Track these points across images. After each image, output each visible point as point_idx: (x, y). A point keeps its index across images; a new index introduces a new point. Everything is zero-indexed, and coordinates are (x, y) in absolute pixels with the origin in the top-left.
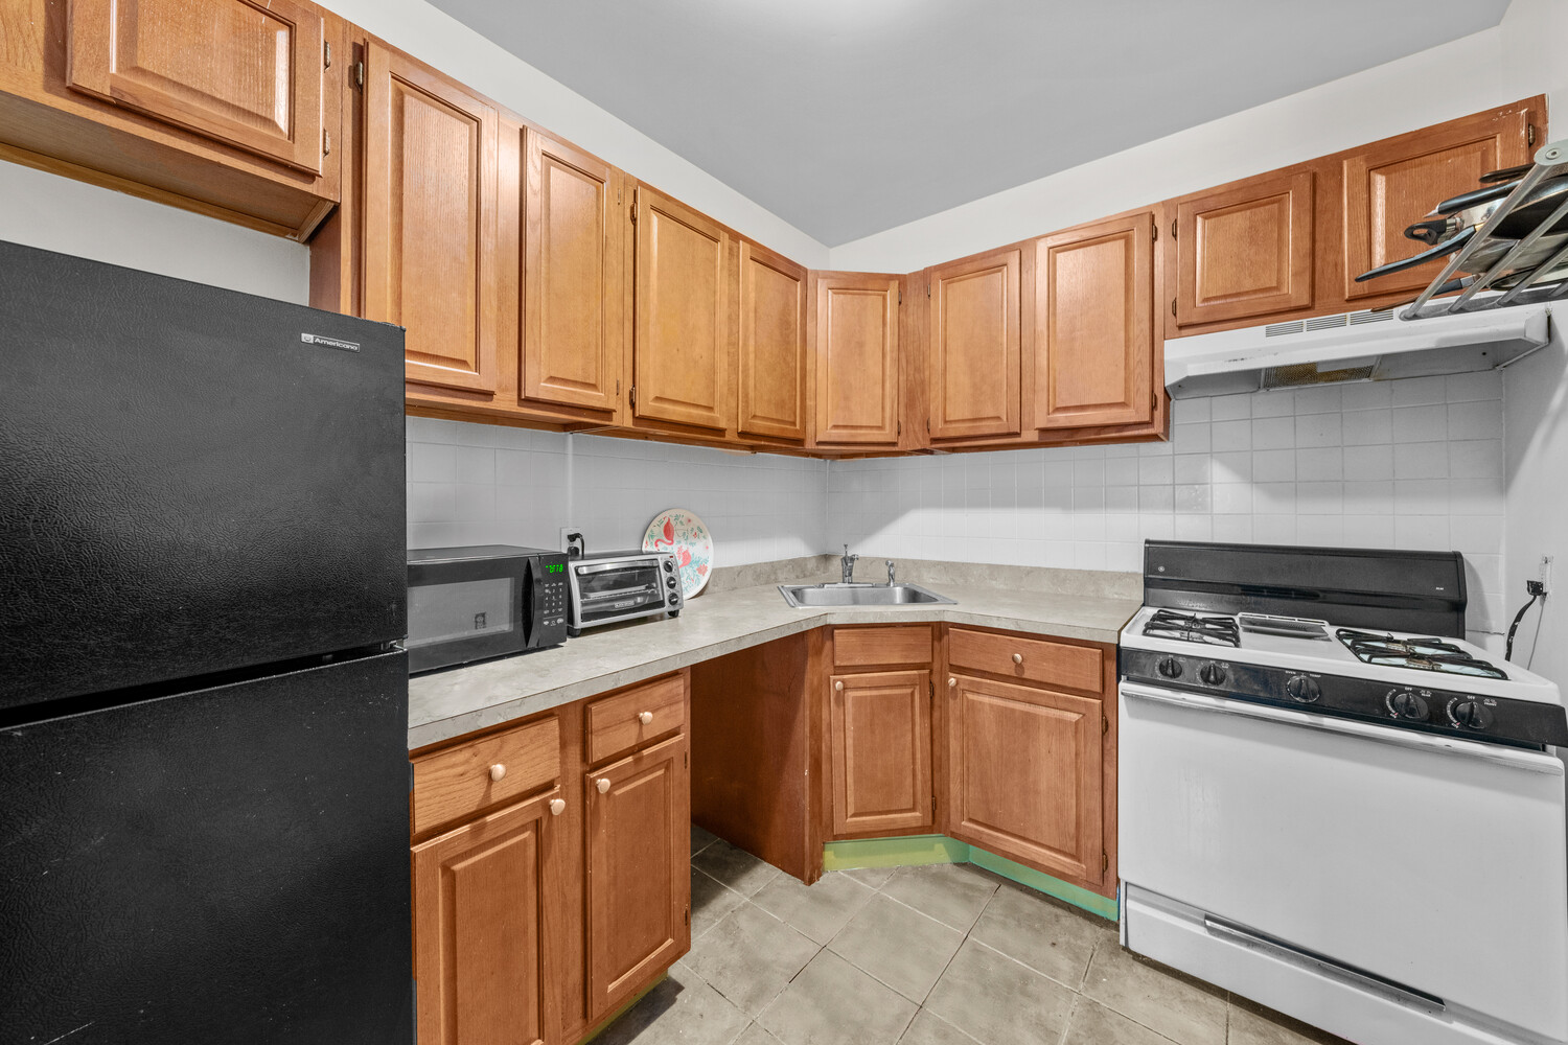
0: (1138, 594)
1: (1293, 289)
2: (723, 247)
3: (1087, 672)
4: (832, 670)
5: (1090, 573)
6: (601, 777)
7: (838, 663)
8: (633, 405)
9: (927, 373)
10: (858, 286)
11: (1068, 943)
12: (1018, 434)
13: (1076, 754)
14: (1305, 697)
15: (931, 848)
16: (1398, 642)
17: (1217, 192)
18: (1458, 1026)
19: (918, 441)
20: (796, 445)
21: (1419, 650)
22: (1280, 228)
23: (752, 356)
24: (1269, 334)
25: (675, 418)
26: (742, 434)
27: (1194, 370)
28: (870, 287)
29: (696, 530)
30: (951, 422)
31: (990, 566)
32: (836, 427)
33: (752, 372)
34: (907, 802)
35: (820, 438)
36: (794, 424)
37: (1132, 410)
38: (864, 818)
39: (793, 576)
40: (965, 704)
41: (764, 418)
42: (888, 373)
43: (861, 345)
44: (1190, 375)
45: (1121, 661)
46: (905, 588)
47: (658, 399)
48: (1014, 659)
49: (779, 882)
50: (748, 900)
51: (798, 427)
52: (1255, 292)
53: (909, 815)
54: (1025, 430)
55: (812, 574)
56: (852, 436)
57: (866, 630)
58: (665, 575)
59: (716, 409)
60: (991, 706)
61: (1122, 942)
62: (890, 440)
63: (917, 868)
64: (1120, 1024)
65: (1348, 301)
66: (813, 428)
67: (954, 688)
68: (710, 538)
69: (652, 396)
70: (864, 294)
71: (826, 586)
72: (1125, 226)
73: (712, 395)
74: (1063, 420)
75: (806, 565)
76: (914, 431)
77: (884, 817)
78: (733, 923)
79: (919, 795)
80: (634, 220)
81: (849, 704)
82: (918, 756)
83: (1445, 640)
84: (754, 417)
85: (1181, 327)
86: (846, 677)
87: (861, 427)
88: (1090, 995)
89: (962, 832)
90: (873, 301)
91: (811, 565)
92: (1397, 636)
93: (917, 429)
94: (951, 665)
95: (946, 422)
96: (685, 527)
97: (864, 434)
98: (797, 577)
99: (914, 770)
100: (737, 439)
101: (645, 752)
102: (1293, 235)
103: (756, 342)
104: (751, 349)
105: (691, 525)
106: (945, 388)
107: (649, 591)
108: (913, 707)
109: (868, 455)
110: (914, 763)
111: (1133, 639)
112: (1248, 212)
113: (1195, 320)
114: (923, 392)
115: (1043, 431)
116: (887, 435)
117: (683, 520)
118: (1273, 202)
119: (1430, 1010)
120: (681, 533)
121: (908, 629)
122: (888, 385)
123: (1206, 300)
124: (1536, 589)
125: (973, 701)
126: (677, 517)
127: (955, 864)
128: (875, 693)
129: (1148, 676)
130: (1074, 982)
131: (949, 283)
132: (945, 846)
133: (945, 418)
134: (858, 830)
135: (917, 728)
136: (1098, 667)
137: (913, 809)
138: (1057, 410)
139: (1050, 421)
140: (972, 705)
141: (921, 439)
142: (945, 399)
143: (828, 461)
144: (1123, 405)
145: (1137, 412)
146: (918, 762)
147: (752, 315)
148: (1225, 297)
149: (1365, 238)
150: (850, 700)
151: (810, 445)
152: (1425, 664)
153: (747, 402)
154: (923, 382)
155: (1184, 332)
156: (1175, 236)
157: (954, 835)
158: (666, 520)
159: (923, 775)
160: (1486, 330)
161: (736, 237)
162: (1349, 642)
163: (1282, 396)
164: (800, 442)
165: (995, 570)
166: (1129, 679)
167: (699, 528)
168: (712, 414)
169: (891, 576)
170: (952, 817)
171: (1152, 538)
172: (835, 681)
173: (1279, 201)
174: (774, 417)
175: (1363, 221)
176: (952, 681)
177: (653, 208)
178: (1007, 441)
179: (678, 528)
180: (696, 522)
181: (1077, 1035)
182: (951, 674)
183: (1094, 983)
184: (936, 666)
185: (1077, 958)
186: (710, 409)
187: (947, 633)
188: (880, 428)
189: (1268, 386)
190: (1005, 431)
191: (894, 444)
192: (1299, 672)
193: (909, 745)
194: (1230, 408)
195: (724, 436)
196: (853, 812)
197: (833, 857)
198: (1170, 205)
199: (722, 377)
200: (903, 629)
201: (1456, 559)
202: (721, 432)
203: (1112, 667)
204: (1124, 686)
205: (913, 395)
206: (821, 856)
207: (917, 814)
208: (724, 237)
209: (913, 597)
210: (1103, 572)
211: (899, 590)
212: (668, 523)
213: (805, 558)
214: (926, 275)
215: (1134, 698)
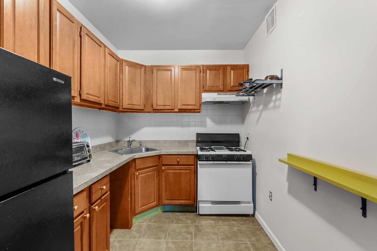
0: (195, 144)
1: (221, 87)
2: (102, 49)
3: (191, 161)
4: (135, 170)
5: (186, 141)
6: (95, 206)
7: (137, 168)
8: (80, 95)
9: (152, 92)
10: (134, 66)
11: (189, 218)
12: (174, 110)
13: (189, 178)
14: (225, 159)
15: (157, 210)
16: (233, 149)
17: (211, 66)
18: (242, 205)
19: (149, 109)
20: (117, 109)
21: (237, 149)
22: (220, 76)
23: (109, 82)
24: (218, 94)
25: (91, 100)
26: (106, 105)
27: (208, 100)
28: (137, 67)
29: (85, 135)
30: (158, 105)
31: (165, 141)
32: (128, 104)
33: (109, 87)
34: (153, 200)
35: (124, 107)
36: (117, 103)
37: (196, 106)
38: (143, 207)
39: (110, 147)
40: (166, 173)
41: (111, 101)
42: (142, 91)
43: (135, 82)
44: (207, 101)
45: (198, 157)
46: (145, 148)
47: (87, 94)
48: (177, 160)
49: (122, 232)
50: (114, 239)
51: (118, 104)
52: (216, 86)
53: (153, 203)
54: (176, 109)
55: (114, 147)
56: (133, 107)
57: (143, 159)
58: (87, 149)
59: (101, 98)
60: (172, 172)
61: (198, 214)
62: (142, 109)
63: (155, 216)
64: (201, 227)
65: (228, 91)
66: (122, 104)
67: (163, 170)
68: (89, 137)
69: (86, 93)
70: (136, 69)
71: (123, 149)
72: (195, 68)
73: (100, 93)
74: (184, 107)
75: (113, 144)
76: (148, 107)
77: (148, 205)
78: (113, 245)
79: (155, 198)
80: (81, 36)
81: (139, 179)
82: (155, 188)
83: (238, 148)
84: (109, 100)
85: (205, 91)
86: (139, 171)
87: (135, 105)
88: (196, 224)
89: (166, 203)
90: (138, 71)
91: (114, 144)
92: (233, 148)
93: (149, 106)
94: (162, 164)
95: (157, 105)
96: (82, 134)
97: (135, 107)
98: (111, 148)
99: (154, 192)
100: (104, 107)
101: (102, 198)
102: (221, 77)
103: (109, 78)
104: (109, 80)
105: (84, 133)
106: (157, 97)
107: (82, 154)
108: (154, 176)
109: (131, 112)
110: (154, 190)
111: (200, 153)
112: (215, 71)
113: (207, 90)
114: (151, 97)
115: (179, 109)
116: (141, 107)
117: (81, 131)
118: (218, 71)
119: (239, 204)
120: (81, 136)
121: (153, 157)
122: (142, 94)
123: (209, 86)
124: (248, 138)
125: (168, 172)
126: (79, 131)
127: (162, 212)
128: (145, 174)
129: (203, 160)
130: (192, 224)
131: (158, 71)
132: (161, 209)
133: (157, 104)
134: (142, 211)
135: (155, 181)
136: (194, 159)
137: (154, 202)
138: (183, 105)
139: (181, 107)
140: (168, 173)
141: (150, 109)
142: (157, 99)
143: (118, 113)
144: (195, 105)
145: (197, 107)
146: (155, 189)
147: (109, 70)
148: (212, 86)
149: (230, 80)
150: (140, 177)
151: (121, 109)
152: (238, 151)
153: (107, 96)
154: (151, 94)
155: (205, 92)
156: (204, 73)
157: (163, 205)
158: (76, 131)
159: (156, 192)
160: (243, 99)
161: (105, 46)
162: (228, 149)
163: (218, 105)
164: (118, 108)
165: (166, 141)
166: (199, 161)
167: (85, 134)
168: (100, 99)
169: (141, 145)
170: (163, 201)
171: (198, 133)
172: (136, 173)
173: (219, 71)
174: (114, 101)
175: (230, 78)
176: (163, 168)
177: (86, 34)
178: (171, 111)
179: (80, 134)
180: (85, 132)
181: (195, 231)
182: (162, 167)
183: (195, 222)
184: (159, 166)
185: (191, 220)
186: (99, 97)
187: (162, 157)
188: (140, 105)
189: (216, 103)
190: (171, 109)
191: (143, 110)
192: (224, 155)
193: (153, 186)
194: (210, 107)
195: (102, 106)
196: (140, 207)
197: (135, 220)
198: (203, 66)
199: (102, 88)
200: (152, 157)
201: (238, 134)
202: (100, 104)
203: (196, 159)
204: (198, 162)
205: (148, 98)
206: (132, 221)
207: (155, 202)
208: (103, 46)
209: (147, 150)
210: (188, 140)
211: (144, 149)
212: (77, 133)
213: (112, 142)
214: (152, 67)
215: (200, 164)
